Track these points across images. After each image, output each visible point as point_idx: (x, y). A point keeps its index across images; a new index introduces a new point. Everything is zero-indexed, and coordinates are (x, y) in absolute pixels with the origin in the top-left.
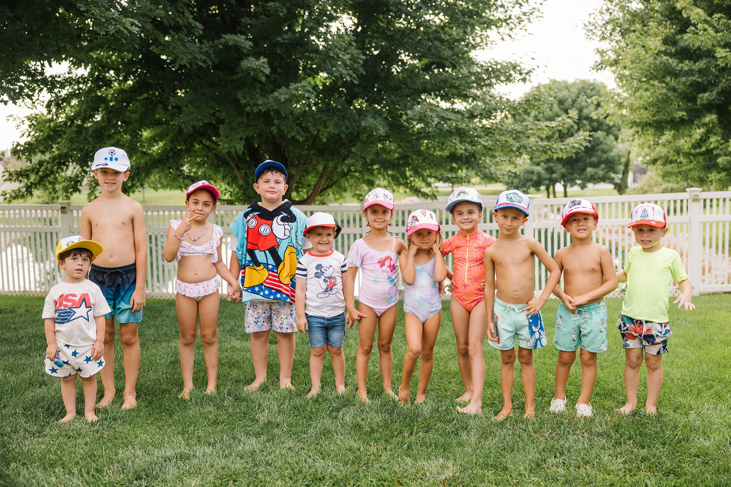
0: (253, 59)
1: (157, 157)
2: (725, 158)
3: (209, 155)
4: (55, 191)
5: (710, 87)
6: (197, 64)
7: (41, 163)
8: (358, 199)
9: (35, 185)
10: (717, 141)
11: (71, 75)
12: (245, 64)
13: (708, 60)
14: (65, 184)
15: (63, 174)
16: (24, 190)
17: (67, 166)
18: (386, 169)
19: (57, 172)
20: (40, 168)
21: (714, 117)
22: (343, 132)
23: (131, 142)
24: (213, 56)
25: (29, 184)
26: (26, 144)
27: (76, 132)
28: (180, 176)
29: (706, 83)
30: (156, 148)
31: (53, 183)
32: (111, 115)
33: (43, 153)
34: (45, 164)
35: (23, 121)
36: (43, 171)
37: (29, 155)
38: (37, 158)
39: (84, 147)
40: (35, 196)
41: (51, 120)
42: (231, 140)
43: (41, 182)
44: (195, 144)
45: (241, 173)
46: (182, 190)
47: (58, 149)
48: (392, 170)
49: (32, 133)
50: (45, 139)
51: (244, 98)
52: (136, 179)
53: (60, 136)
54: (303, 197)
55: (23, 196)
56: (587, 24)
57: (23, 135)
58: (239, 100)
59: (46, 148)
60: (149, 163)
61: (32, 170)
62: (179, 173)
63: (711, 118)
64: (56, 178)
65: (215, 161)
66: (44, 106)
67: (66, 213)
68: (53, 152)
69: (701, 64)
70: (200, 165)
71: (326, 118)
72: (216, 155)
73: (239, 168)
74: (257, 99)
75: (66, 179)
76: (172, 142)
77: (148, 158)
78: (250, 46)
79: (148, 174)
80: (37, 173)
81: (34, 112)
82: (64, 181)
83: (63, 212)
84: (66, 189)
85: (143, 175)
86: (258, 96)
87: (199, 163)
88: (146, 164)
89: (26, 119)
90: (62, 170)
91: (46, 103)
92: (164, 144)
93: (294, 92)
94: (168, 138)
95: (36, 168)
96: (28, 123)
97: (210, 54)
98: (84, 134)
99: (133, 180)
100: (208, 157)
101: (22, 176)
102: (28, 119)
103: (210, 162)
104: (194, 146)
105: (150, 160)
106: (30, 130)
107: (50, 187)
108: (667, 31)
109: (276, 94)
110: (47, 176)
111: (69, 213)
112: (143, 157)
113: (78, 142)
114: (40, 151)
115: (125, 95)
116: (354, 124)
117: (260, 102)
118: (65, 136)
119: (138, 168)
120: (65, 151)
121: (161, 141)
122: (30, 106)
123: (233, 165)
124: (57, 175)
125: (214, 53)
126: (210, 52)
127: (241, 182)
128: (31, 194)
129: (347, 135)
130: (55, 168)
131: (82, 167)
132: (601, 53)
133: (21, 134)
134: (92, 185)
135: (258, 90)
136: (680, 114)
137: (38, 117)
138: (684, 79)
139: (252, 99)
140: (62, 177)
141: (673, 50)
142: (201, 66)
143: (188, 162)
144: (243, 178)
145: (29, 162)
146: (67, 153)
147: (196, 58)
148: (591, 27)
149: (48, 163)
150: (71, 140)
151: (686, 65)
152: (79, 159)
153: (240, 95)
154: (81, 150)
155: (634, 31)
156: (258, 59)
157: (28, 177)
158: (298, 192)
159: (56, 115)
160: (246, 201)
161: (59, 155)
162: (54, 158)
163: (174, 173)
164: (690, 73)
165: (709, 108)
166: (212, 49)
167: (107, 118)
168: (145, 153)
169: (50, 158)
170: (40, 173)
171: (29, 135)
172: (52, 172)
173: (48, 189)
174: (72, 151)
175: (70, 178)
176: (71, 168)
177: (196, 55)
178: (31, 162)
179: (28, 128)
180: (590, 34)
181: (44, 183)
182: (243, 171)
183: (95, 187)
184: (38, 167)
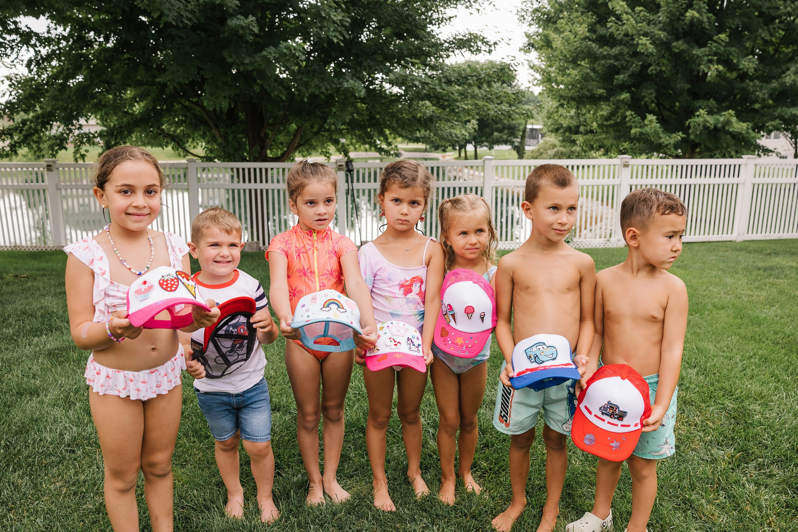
0: (242, 17)
1: (139, 117)
2: (638, 129)
3: (188, 114)
4: (40, 150)
5: (622, 71)
6: (182, 22)
7: (24, 122)
8: (325, 156)
9: (19, 143)
10: (632, 115)
11: (50, 35)
12: (233, 22)
13: (621, 47)
14: (49, 143)
15: (47, 133)
16: (8, 149)
17: (51, 126)
18: (353, 129)
19: (41, 131)
20: (24, 127)
21: (628, 95)
22: (323, 93)
23: (115, 100)
24: (198, 14)
25: (13, 143)
26: (7, 103)
27: (59, 90)
28: (160, 134)
29: (620, 66)
30: (137, 108)
31: (38, 142)
32: (93, 74)
33: (26, 111)
34: (28, 123)
35: (2, 81)
36: (27, 130)
37: (12, 114)
38: (19, 117)
39: (68, 106)
40: (20, 155)
41: (33, 79)
42: (217, 98)
43: (25, 141)
44: (175, 104)
45: (220, 132)
46: (163, 148)
47: (41, 108)
48: (360, 130)
49: (13, 93)
50: (26, 98)
51: (231, 57)
52: (119, 137)
53: (42, 95)
54: (276, 154)
55: (7, 155)
56: (520, 10)
57: (4, 94)
58: (224, 59)
59: (29, 107)
60: (131, 122)
61: (16, 129)
62: (159, 132)
63: (625, 96)
64: (40, 138)
65: (194, 121)
66: (24, 65)
67: (52, 171)
68: (37, 111)
69: (616, 50)
70: (178, 124)
71: (307, 79)
72: (195, 115)
73: (217, 127)
74: (244, 58)
75: (50, 138)
76: (154, 101)
77: (130, 117)
78: (237, 6)
79: (130, 133)
80: (21, 132)
81: (14, 71)
82: (49, 140)
83: (48, 170)
84: (51, 147)
85: (126, 133)
86: (244, 55)
87: (177, 122)
88: (129, 123)
89: (5, 79)
90: (47, 129)
91: (25, 62)
92: (146, 104)
93: (285, 51)
94: (149, 98)
95: (19, 127)
96: (7, 83)
97: (195, 12)
98: (68, 93)
99: (116, 139)
100: (186, 116)
101: (5, 134)
102: (8, 79)
103: (188, 121)
104: (174, 106)
105: (132, 119)
106: (11, 90)
107: (34, 146)
108: (590, 20)
109: (264, 53)
110: (32, 135)
111: (55, 171)
112: (125, 116)
113: (62, 100)
114: (22, 110)
115: (107, 54)
116: (334, 86)
117: (247, 61)
118: (48, 95)
119: (120, 127)
120: (49, 109)
121: (142, 101)
122: (9, 66)
123: (211, 124)
124: (42, 134)
125: (200, 12)
126: (195, 10)
127: (220, 140)
128: (16, 154)
129: (326, 96)
130: (39, 127)
131: (66, 125)
132: (528, 36)
133: (2, 93)
134: (76, 144)
135: (244, 50)
136: (601, 91)
137: (18, 77)
138: (603, 62)
139: (238, 58)
140: (46, 136)
141: (594, 37)
142: (187, 24)
143: (167, 122)
144: (221, 136)
145: (12, 121)
146: (50, 112)
147: (182, 16)
148: (523, 13)
149: (31, 122)
150: (55, 98)
151: (605, 51)
152: (63, 118)
153: (225, 54)
154: (65, 109)
155: (562, 18)
156: (246, 17)
157: (11, 136)
158: (271, 150)
159: (37, 74)
160: (226, 157)
161: (42, 114)
162: (37, 118)
163: (155, 131)
164: (608, 57)
165: (623, 87)
166: (197, 7)
167: (90, 77)
168: (127, 113)
169: (33, 117)
170: (24, 132)
171: (11, 95)
172: (36, 131)
173: (32, 148)
174: (56, 110)
175: (54, 136)
176: (55, 128)
177: (182, 13)
178: (14, 121)
179: (8, 87)
180: (522, 19)
181: (28, 142)
182: (222, 130)
183: (79, 146)
184: (21, 125)
